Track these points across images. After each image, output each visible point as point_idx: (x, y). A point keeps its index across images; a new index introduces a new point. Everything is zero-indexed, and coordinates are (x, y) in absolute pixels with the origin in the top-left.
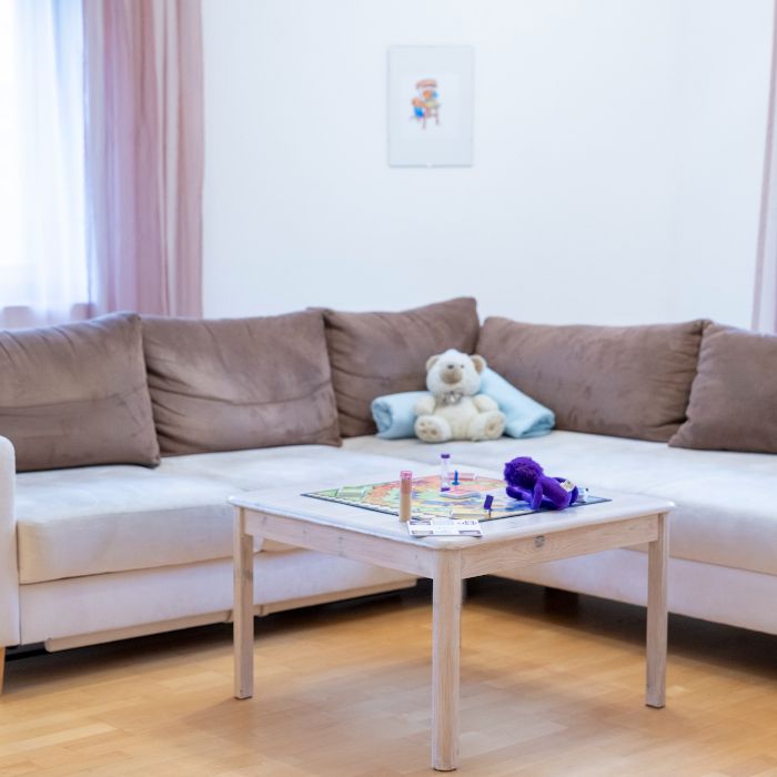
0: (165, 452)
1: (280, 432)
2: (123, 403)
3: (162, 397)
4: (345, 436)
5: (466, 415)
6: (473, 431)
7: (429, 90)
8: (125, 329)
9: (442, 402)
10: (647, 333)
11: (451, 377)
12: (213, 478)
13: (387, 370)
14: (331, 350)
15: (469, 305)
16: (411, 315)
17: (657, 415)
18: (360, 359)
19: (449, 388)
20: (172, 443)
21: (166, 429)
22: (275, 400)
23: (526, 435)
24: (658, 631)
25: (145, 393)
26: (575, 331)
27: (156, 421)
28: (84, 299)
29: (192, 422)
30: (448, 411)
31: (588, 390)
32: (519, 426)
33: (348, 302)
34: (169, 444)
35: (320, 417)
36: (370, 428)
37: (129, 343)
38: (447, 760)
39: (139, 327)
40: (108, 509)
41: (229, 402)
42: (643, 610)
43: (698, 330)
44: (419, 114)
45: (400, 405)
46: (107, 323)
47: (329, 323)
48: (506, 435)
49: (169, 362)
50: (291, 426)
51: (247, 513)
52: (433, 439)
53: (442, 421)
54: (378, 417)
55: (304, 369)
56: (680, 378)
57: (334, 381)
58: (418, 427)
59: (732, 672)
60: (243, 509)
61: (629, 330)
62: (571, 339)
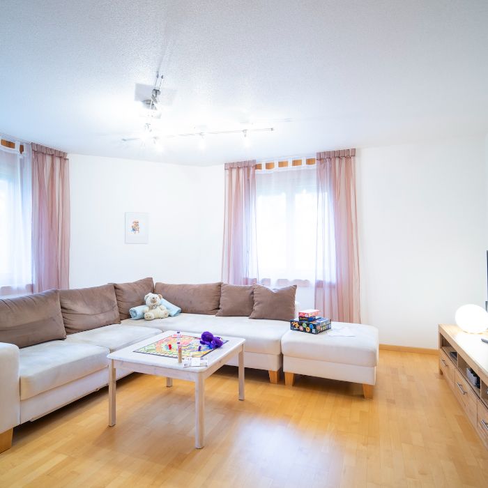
0: (68, 333)
1: (105, 321)
2: (54, 320)
3: (66, 315)
4: (121, 320)
5: (158, 311)
6: (161, 316)
7: (136, 223)
8: (54, 295)
9: (151, 308)
10: (206, 286)
11: (154, 301)
12: (88, 342)
13: (133, 299)
14: (117, 295)
15: (151, 280)
16: (136, 283)
17: (211, 308)
18: (125, 297)
19: (153, 304)
20: (70, 330)
21: (68, 326)
22: (102, 312)
23: (175, 316)
24: (242, 373)
25: (61, 315)
26: (184, 286)
27: (65, 324)
28: (31, 283)
29: (76, 323)
30: (153, 311)
31: (191, 302)
32: (173, 313)
33: (120, 281)
34: (68, 330)
35: (115, 315)
36: (129, 316)
37: (55, 299)
38: (201, 444)
39: (58, 294)
40: (57, 364)
41: (88, 315)
42: (238, 367)
43: (220, 285)
44: (134, 230)
45: (139, 310)
46: (47, 293)
47: (116, 287)
48: (169, 316)
49: (68, 304)
50: (107, 320)
51: (115, 362)
52: (150, 319)
53: (151, 314)
54: (131, 314)
55: (110, 302)
56: (216, 298)
57: (118, 304)
58: (145, 316)
59: (251, 381)
60: (113, 360)
61: (200, 286)
62: (183, 288)
